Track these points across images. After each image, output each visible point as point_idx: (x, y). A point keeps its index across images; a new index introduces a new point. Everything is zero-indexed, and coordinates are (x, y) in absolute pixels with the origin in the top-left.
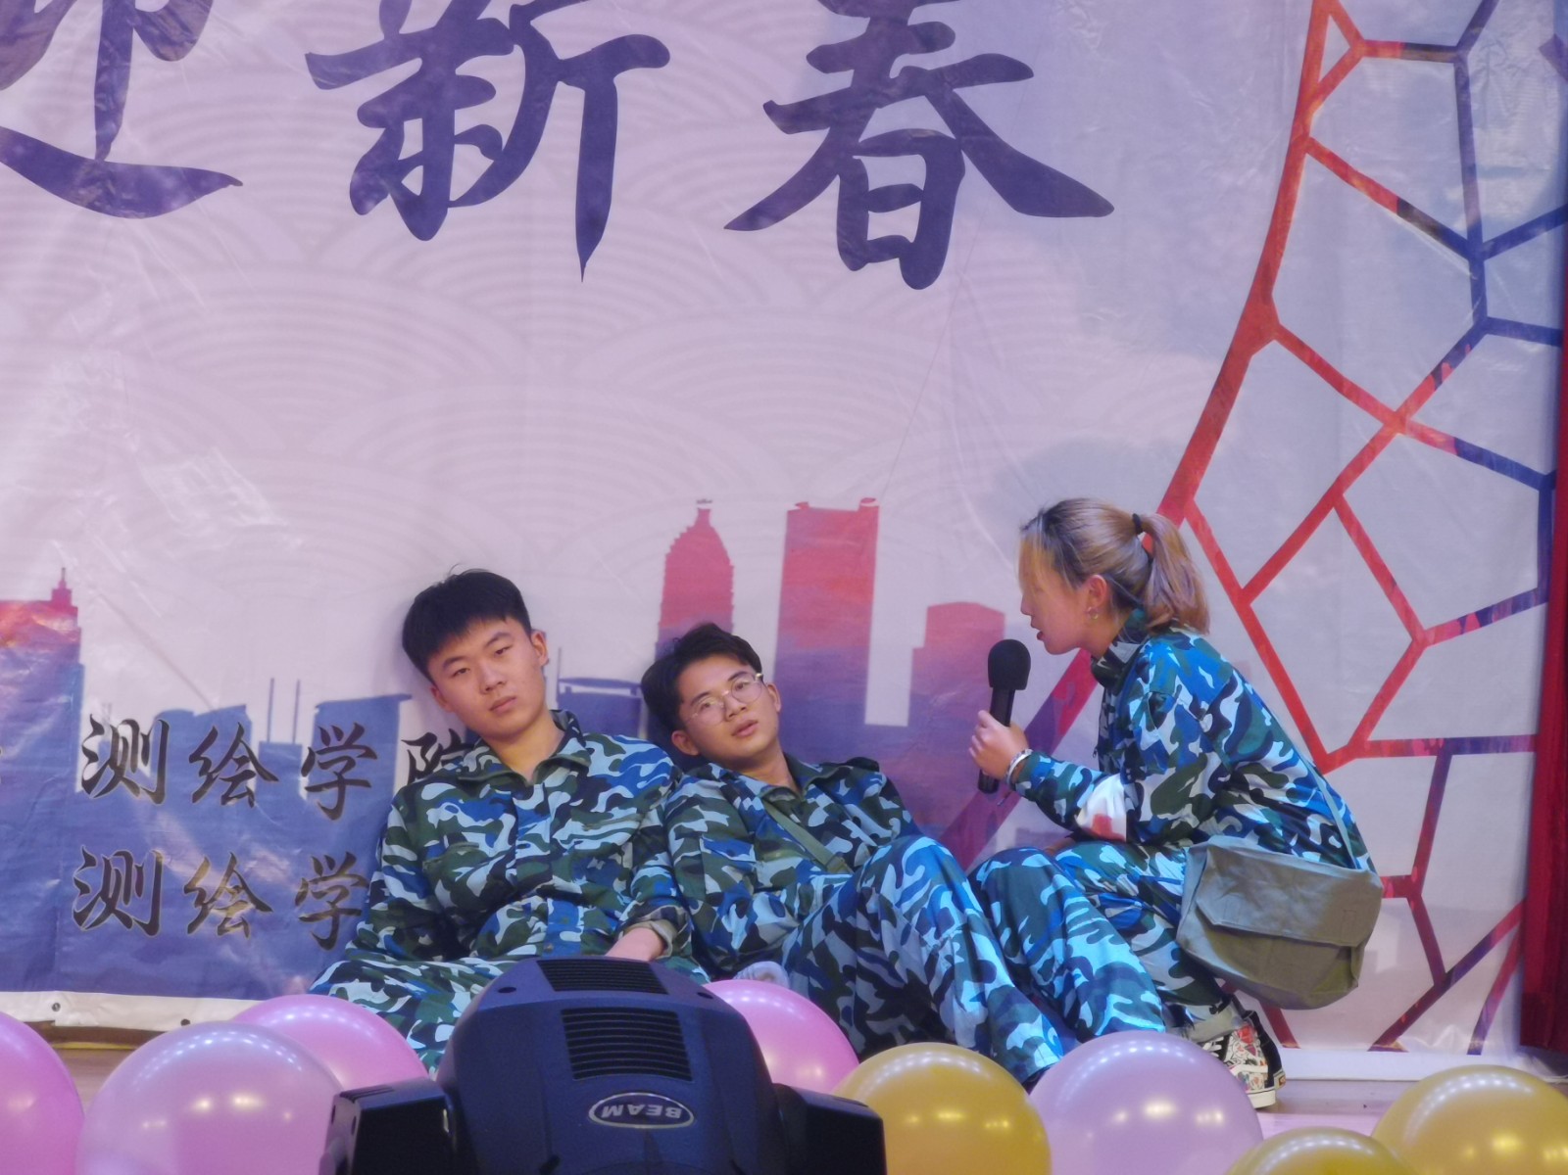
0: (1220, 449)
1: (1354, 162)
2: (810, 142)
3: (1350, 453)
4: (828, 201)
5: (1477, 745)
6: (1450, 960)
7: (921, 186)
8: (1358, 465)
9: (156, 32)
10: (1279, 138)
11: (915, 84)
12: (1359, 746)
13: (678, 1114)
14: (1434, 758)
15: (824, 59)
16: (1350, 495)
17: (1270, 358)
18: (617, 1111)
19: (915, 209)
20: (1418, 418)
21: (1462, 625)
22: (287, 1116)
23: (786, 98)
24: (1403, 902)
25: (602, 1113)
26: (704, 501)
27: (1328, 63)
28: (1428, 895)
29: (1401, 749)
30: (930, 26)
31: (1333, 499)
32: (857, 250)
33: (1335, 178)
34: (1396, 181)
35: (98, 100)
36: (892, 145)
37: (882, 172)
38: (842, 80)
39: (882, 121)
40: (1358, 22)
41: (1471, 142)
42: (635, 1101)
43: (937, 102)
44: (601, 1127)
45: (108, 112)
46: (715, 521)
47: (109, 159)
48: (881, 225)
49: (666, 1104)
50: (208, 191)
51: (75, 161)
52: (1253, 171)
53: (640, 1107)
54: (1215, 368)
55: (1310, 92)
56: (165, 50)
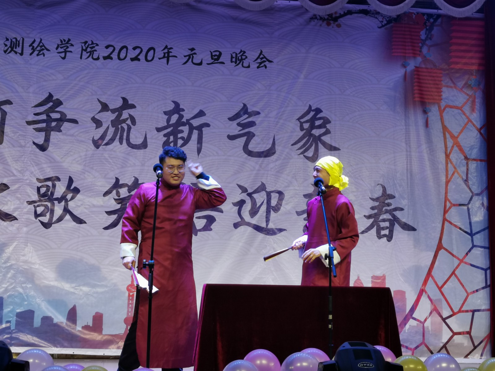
0: (435, 266)
1: (452, 222)
2: (371, 220)
3: (456, 266)
4: (375, 230)
5: (478, 311)
6: (476, 344)
7: (389, 226)
8: (457, 268)
9: (274, 209)
10: (441, 218)
11: (387, 212)
12: (460, 311)
13: (372, 365)
14: (472, 313)
15: (373, 208)
16: (456, 272)
17: (442, 252)
18: (362, 365)
19: (388, 230)
20: (465, 260)
21: (474, 292)
22: (311, 366)
23: (367, 214)
24: (468, 335)
25: (360, 365)
26: (358, 275)
27: (447, 207)
28: (472, 334)
29: (467, 311)
30: (388, 203)
31: (453, 273)
32: (380, 237)
33: (450, 225)
34: (458, 224)
35: (266, 219)
36: (384, 220)
37: (383, 224)
38: (376, 211)
39: (381, 217)
40: (452, 201)
41: (470, 218)
42: (365, 363)
43: (390, 214)
44: (360, 367)
45: (268, 221)
46: (360, 278)
47: (268, 227)
48: (383, 232)
49: (370, 364)
50: (282, 231)
51: (263, 228)
52: (438, 224)
53: (366, 364)
54: (433, 253)
55: (445, 212)
56: (275, 211)
